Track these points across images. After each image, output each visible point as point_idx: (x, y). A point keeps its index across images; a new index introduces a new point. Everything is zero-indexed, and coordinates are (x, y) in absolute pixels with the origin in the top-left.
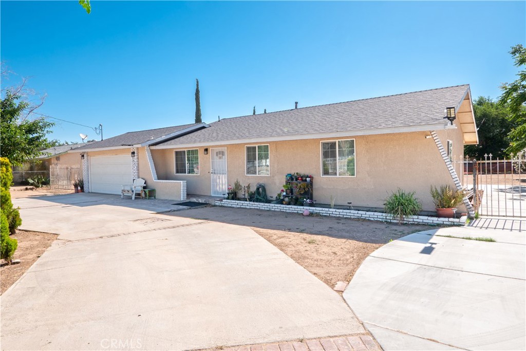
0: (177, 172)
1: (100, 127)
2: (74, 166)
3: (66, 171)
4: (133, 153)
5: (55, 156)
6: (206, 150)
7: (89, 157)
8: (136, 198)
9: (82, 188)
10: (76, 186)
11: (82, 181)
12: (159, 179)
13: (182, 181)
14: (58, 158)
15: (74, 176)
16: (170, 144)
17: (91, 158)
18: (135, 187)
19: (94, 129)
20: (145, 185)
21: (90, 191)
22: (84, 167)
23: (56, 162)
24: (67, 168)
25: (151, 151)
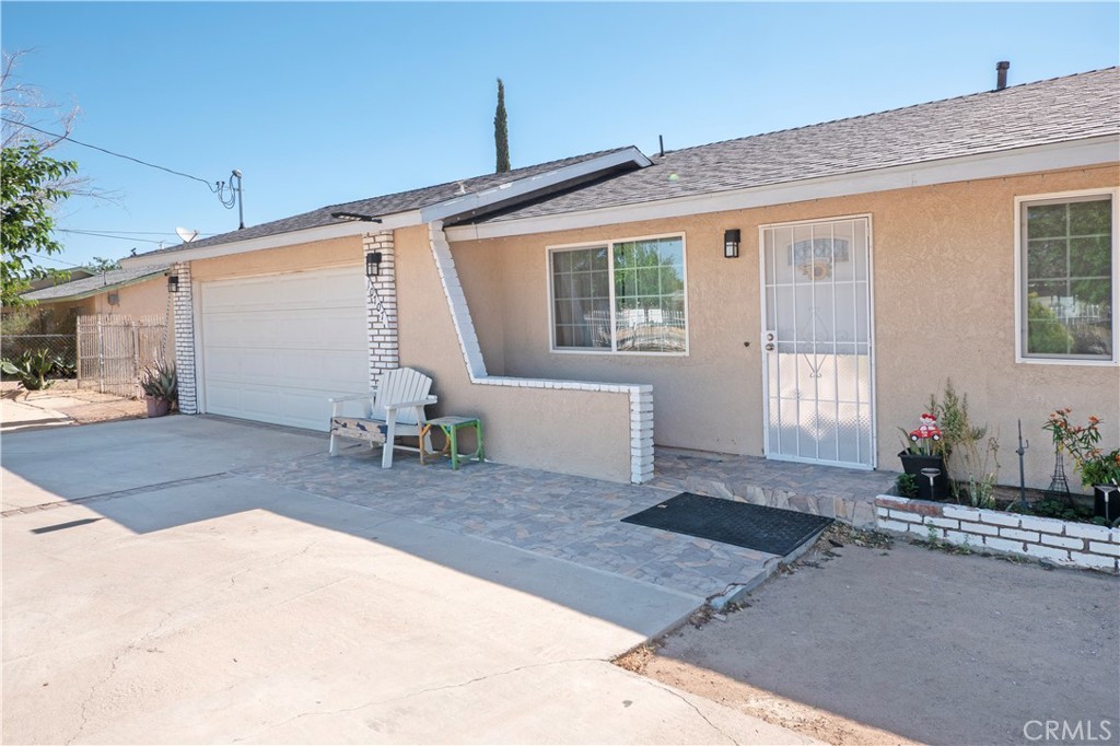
0: (561, 342)
1: (235, 179)
2: (148, 320)
3: (123, 334)
4: (375, 258)
5: (106, 291)
6: (734, 236)
7: (195, 284)
8: (397, 455)
9: (172, 397)
10: (151, 389)
11: (174, 373)
12: (491, 373)
13: (635, 390)
14: (113, 298)
15: (150, 352)
16: (569, 209)
17: (204, 285)
18: (393, 411)
19: (215, 187)
20: (433, 399)
21: (201, 409)
22: (180, 321)
23: (107, 307)
24: (128, 326)
25: (454, 246)
